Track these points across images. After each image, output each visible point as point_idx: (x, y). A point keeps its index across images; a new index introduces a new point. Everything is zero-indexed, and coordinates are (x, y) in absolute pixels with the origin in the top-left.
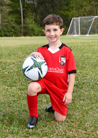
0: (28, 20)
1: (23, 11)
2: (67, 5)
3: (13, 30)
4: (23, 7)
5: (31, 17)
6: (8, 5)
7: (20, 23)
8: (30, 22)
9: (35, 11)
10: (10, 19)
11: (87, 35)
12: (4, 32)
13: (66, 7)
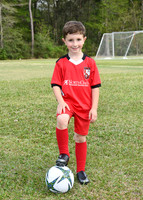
0: (41, 36)
1: (34, 23)
2: (96, 14)
3: (19, 50)
4: (34, 17)
5: (45, 31)
6: (13, 15)
7: (29, 40)
8: (44, 39)
9: (51, 23)
10: (15, 34)
11: (125, 58)
12: (7, 52)
13: (95, 18)
